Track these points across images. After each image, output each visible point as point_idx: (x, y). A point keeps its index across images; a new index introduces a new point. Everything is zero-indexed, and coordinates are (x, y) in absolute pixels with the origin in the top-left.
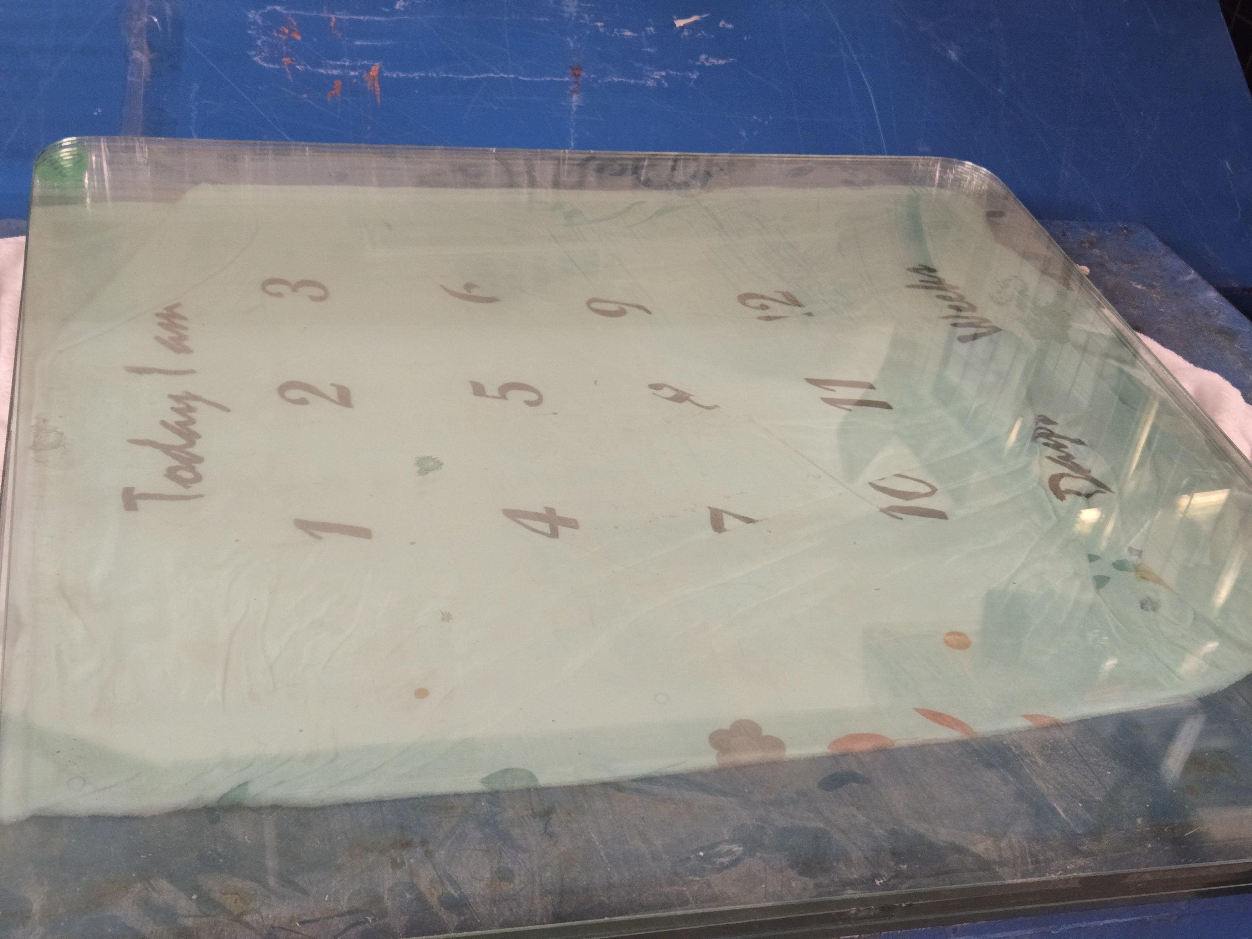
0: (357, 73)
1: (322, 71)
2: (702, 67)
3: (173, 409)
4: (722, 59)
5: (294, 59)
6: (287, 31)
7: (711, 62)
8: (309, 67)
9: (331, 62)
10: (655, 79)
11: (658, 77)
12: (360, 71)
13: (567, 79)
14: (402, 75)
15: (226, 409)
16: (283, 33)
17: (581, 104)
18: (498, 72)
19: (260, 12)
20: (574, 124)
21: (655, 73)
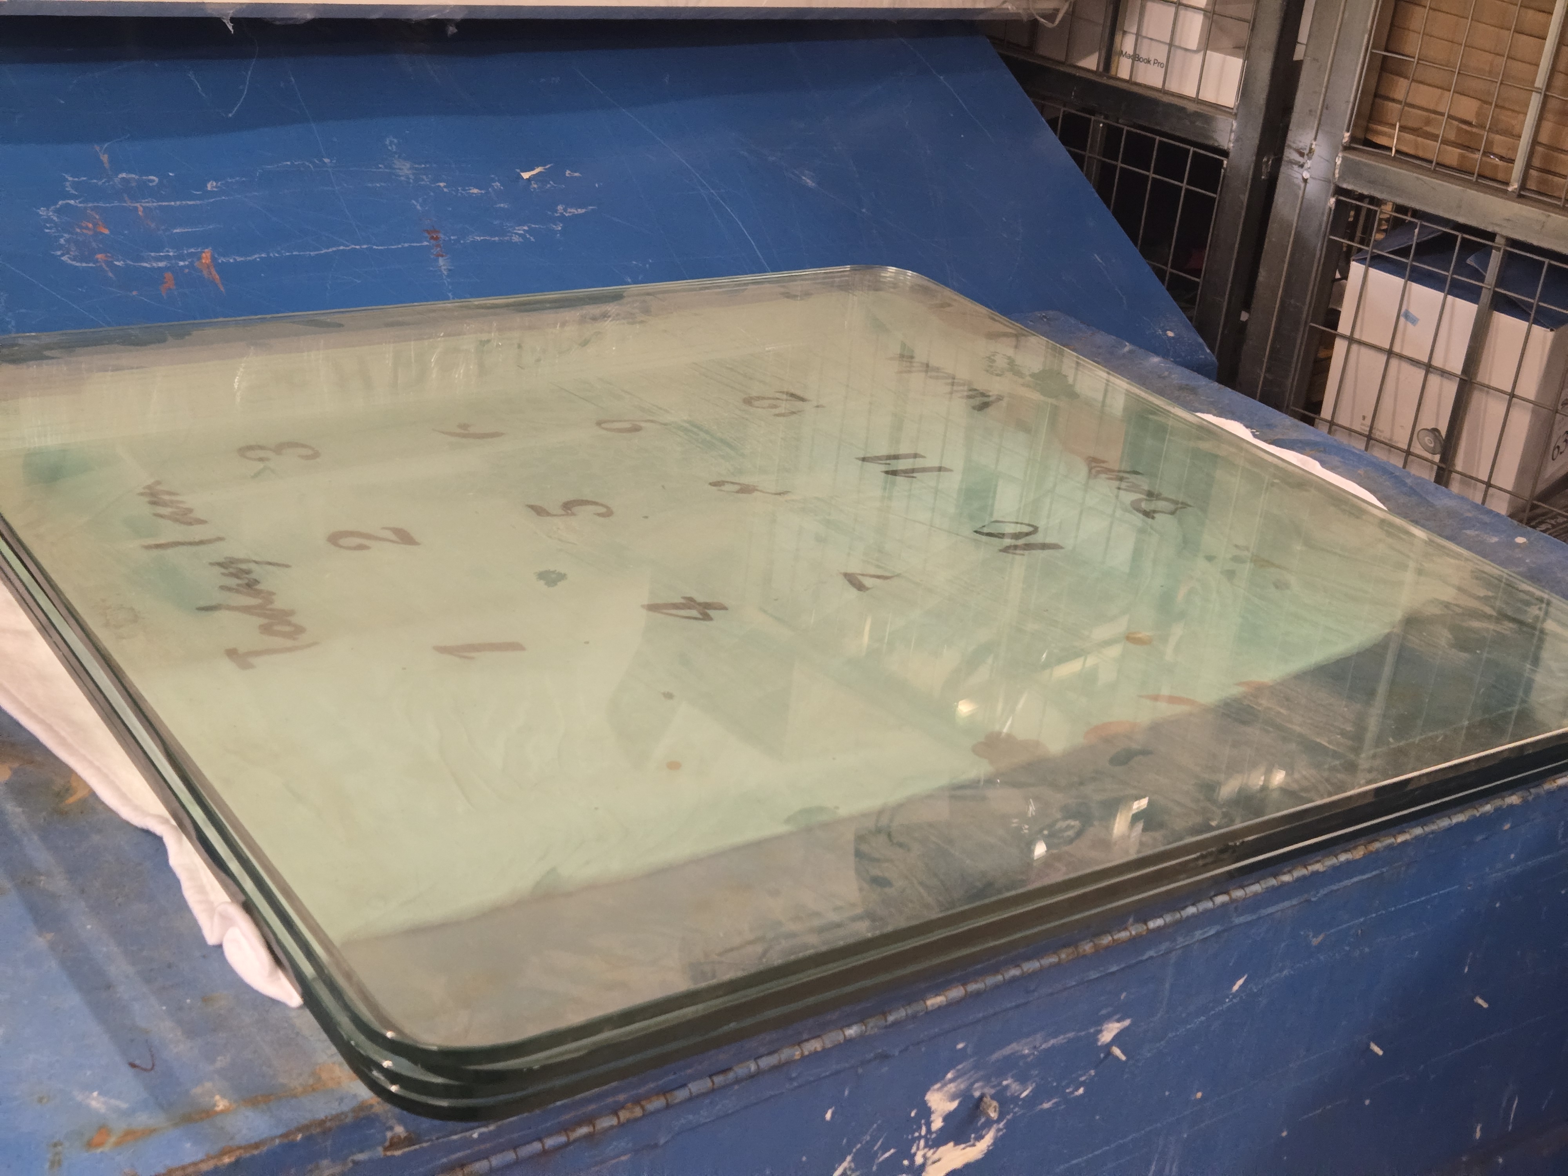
0: (187, 263)
1: (145, 265)
2: (562, 218)
3: (223, 574)
4: (581, 208)
5: (109, 255)
6: (90, 225)
7: (570, 212)
8: (129, 262)
9: (153, 254)
10: (520, 235)
11: (521, 232)
12: (190, 260)
13: (426, 243)
14: (239, 259)
15: (287, 566)
16: (87, 228)
17: (450, 268)
18: (348, 244)
19: (52, 208)
20: (450, 287)
21: (517, 228)
